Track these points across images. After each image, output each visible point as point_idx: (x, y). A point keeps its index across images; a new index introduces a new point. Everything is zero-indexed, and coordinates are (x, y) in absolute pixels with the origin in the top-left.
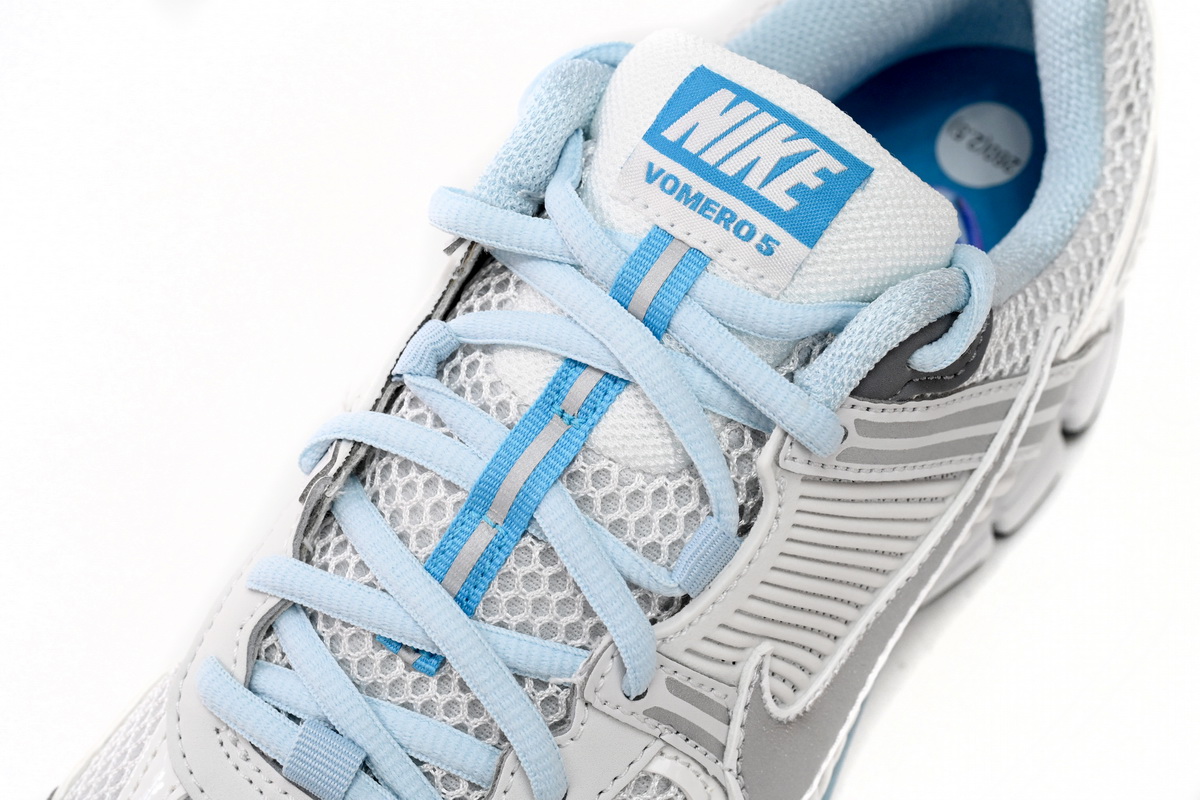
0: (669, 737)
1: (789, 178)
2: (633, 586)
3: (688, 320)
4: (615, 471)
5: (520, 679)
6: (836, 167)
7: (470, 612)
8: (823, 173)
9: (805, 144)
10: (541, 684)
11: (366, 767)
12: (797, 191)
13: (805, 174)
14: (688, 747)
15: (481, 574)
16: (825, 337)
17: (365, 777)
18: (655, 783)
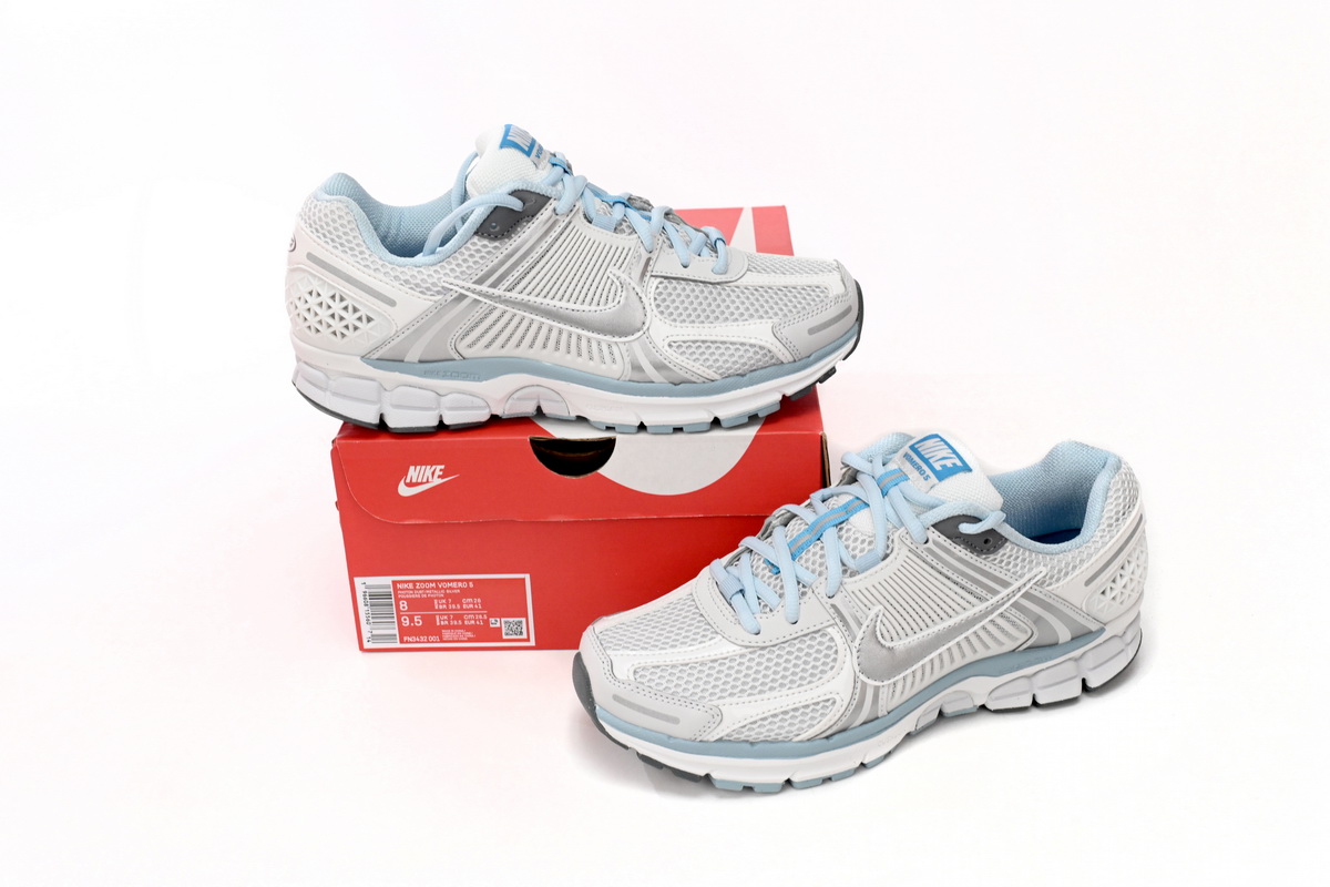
0: (837, 620)
1: (943, 462)
2: (843, 565)
3: (894, 492)
4: (854, 529)
5: (799, 583)
6: (959, 463)
7: (794, 559)
8: (954, 464)
9: (954, 456)
10: (804, 586)
11: (742, 591)
12: (944, 466)
13: (949, 463)
14: (843, 629)
15: (801, 549)
16: (933, 507)
17: (740, 595)
18: (828, 637)
